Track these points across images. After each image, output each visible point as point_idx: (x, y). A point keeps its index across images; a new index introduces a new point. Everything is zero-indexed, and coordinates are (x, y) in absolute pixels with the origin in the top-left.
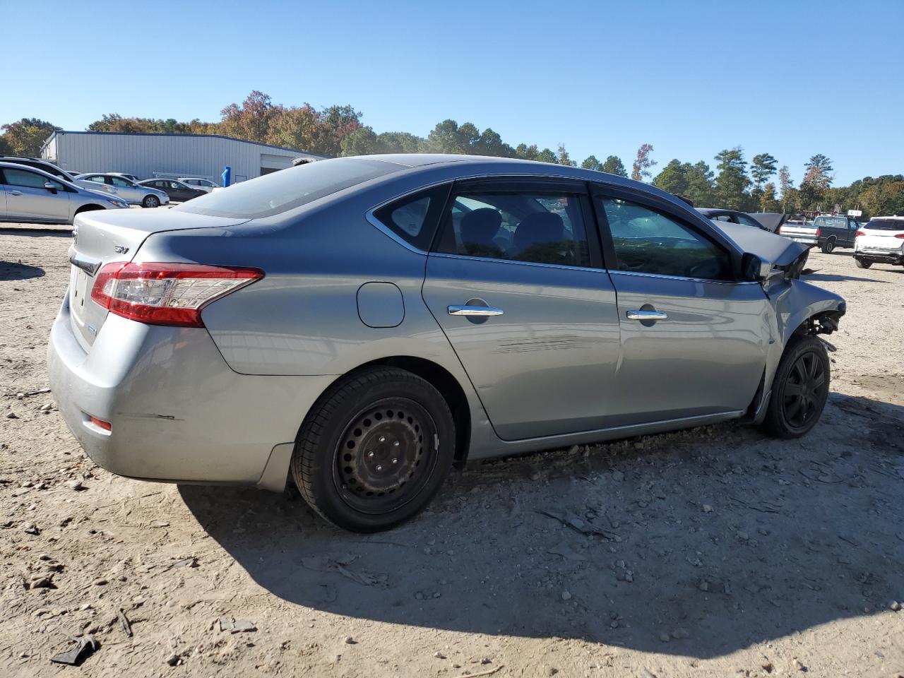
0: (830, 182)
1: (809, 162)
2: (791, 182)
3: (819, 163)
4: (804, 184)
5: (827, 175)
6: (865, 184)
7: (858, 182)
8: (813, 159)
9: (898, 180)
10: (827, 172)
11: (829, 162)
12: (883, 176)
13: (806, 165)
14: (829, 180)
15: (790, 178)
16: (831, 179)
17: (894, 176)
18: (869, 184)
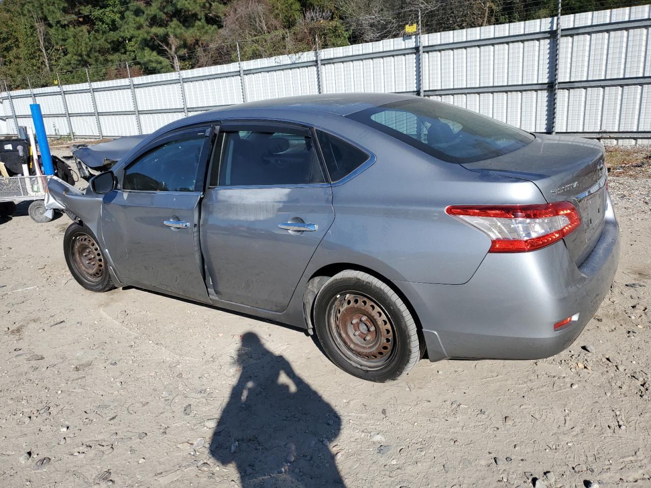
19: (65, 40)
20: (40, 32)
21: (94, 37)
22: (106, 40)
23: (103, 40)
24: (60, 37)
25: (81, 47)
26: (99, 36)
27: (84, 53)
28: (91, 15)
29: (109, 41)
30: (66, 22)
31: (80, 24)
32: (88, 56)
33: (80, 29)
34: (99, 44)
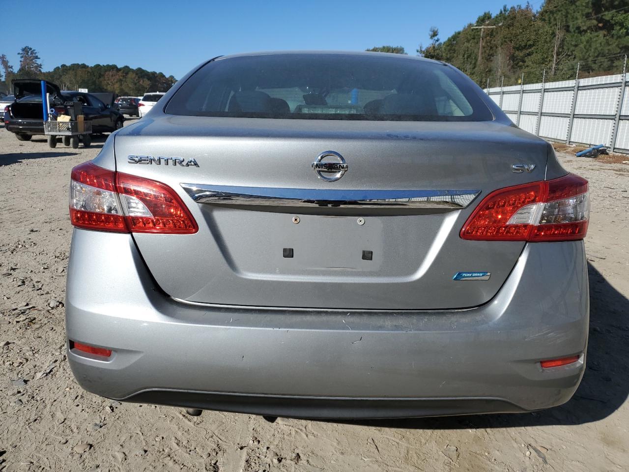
0: (41, 68)
1: (21, 52)
2: (11, 67)
3: (28, 53)
4: (22, 69)
5: (37, 62)
6: (63, 70)
7: (58, 68)
8: (23, 50)
9: (83, 67)
10: (36, 60)
11: (36, 53)
12: (73, 64)
13: (19, 54)
14: (40, 66)
15: (9, 64)
16: (41, 65)
17: (80, 64)
18: (65, 69)
19: (576, 46)
20: (558, 38)
21: (606, 42)
22: (618, 46)
23: (614, 45)
24: (573, 43)
25: (590, 52)
26: (612, 41)
27: (590, 59)
28: (612, 19)
29: (621, 46)
30: (585, 28)
31: (597, 29)
32: (594, 62)
33: (596, 34)
34: (609, 50)
